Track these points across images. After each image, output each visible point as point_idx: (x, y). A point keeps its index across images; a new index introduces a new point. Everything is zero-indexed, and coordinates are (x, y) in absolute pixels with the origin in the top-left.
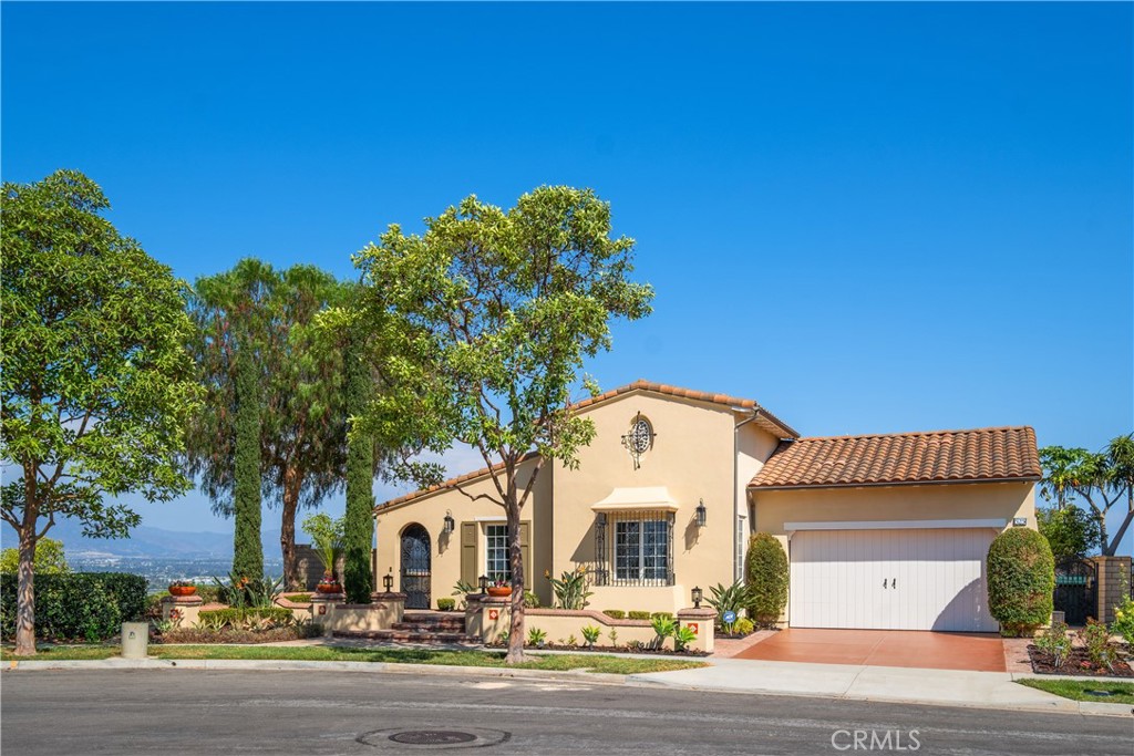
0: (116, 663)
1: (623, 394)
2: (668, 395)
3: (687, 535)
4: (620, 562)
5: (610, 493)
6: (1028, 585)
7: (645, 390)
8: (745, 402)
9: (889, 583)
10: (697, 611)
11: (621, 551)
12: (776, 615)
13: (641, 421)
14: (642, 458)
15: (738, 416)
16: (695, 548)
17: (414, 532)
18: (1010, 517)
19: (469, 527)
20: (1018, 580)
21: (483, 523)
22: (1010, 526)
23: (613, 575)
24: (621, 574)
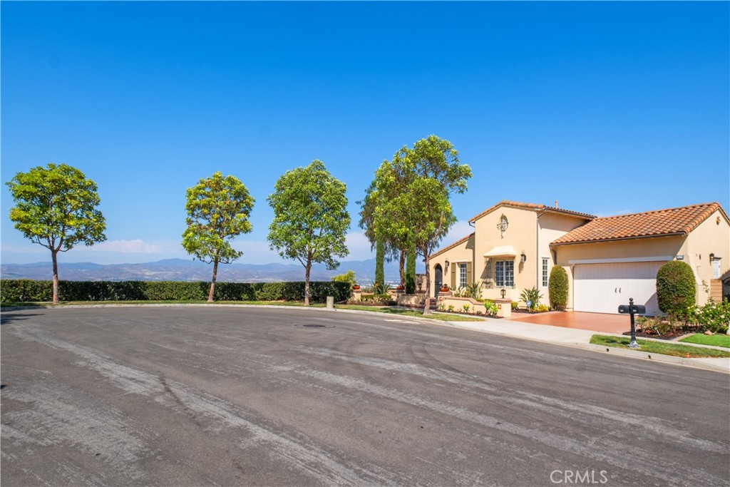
0: (324, 309)
1: (497, 207)
2: (512, 206)
3: (519, 267)
4: (498, 279)
5: (492, 249)
6: (674, 291)
7: (505, 205)
8: (540, 206)
9: (618, 290)
10: (503, 299)
11: (497, 273)
12: (565, 305)
13: (504, 217)
14: (504, 234)
15: (538, 212)
16: (522, 272)
17: (438, 267)
18: (675, 255)
19: (454, 264)
20: (668, 289)
21: (458, 263)
22: (675, 259)
23: (495, 284)
24: (498, 284)
